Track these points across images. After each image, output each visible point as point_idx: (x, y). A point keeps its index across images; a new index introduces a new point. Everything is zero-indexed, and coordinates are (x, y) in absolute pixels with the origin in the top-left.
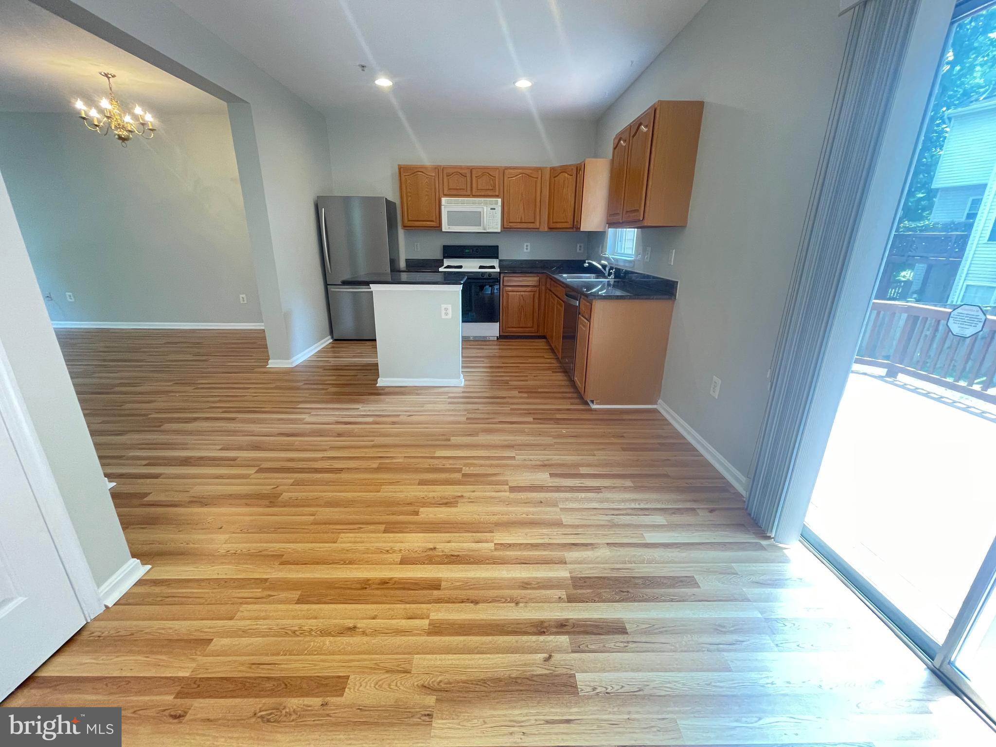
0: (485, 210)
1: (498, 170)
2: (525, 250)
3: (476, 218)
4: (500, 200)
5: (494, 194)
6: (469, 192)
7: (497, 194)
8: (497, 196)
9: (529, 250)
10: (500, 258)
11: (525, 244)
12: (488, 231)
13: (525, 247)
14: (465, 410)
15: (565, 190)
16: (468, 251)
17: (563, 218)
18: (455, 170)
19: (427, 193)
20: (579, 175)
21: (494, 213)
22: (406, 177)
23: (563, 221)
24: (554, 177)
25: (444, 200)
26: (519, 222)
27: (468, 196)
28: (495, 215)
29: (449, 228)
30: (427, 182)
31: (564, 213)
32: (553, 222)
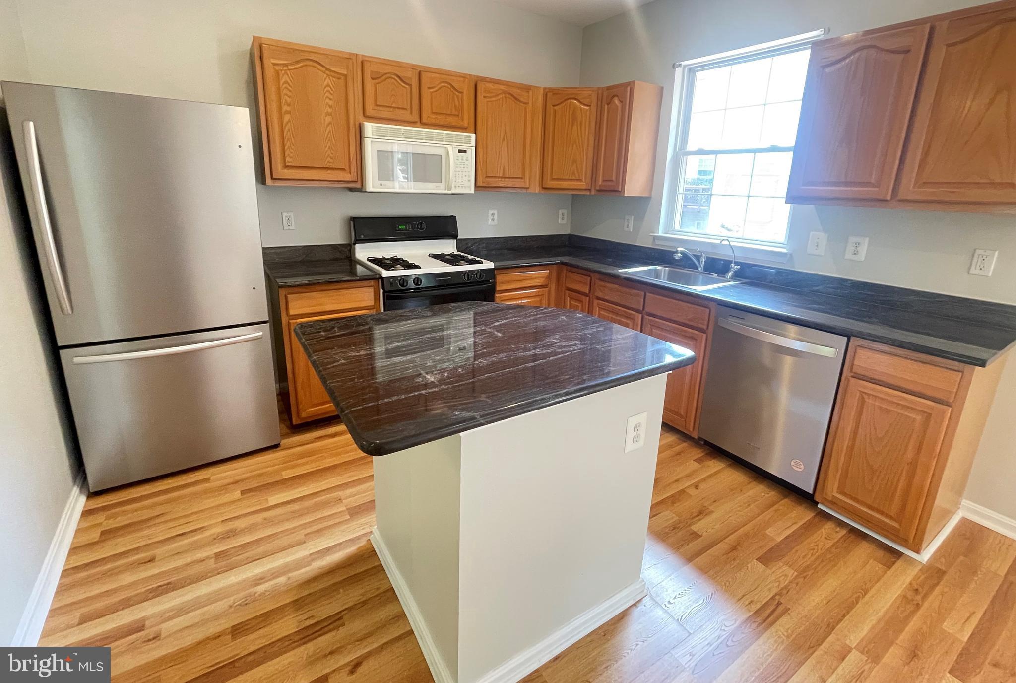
0: (450, 153)
1: (466, 81)
2: (490, 222)
4: (473, 136)
5: (462, 124)
6: (415, 117)
7: (467, 124)
8: (466, 128)
9: (495, 222)
12: (454, 191)
13: (490, 218)
15: (575, 128)
16: (404, 227)
17: (574, 173)
18: (389, 69)
19: (330, 110)
20: (606, 106)
21: (465, 159)
22: (277, 68)
23: (574, 178)
24: (554, 106)
25: (370, 128)
26: (502, 177)
27: (412, 123)
28: (466, 163)
29: (381, 185)
30: (328, 86)
31: (575, 165)
32: (553, 179)
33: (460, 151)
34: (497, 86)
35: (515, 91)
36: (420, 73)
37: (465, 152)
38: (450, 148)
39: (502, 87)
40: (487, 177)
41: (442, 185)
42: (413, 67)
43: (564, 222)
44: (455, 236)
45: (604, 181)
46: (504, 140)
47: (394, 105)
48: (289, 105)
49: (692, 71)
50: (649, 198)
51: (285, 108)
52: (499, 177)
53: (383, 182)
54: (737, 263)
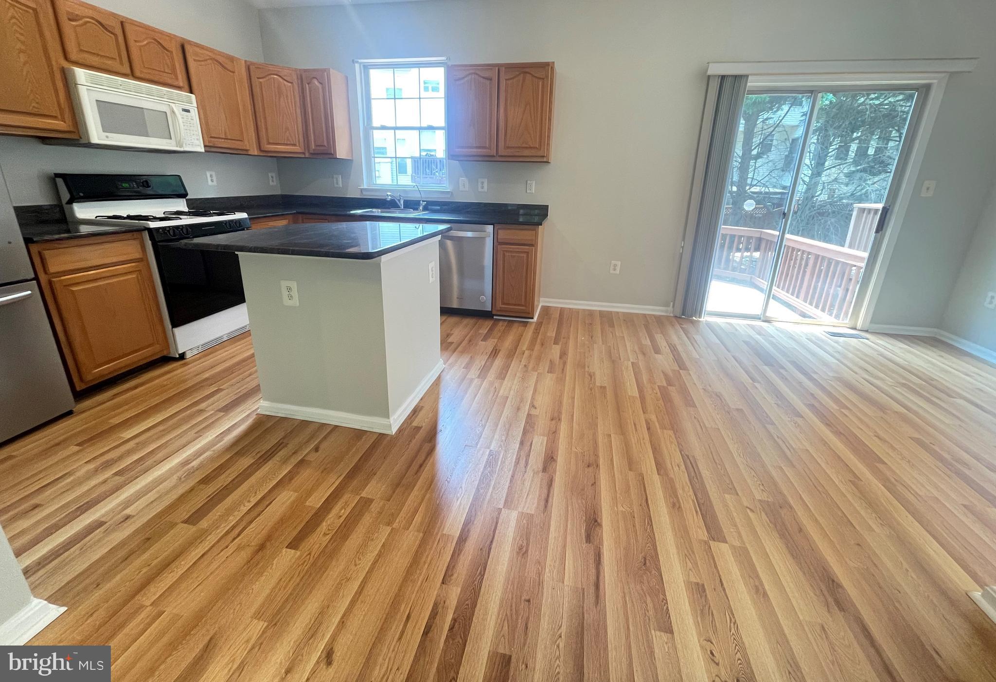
0: (174, 111)
1: (172, 41)
3: (162, 121)
4: (191, 97)
6: (127, 70)
7: (184, 84)
8: (186, 89)
9: (215, 183)
11: (208, 173)
12: (186, 149)
13: (210, 179)
15: (282, 99)
16: (127, 185)
17: (288, 139)
20: (307, 85)
21: (190, 118)
23: (289, 143)
24: (258, 78)
25: (81, 75)
26: (225, 139)
27: (124, 75)
28: (192, 122)
29: (107, 137)
31: (288, 132)
32: (269, 143)
33: (184, 110)
34: (204, 52)
35: (221, 59)
36: (122, 23)
37: (188, 111)
38: (173, 106)
39: (209, 54)
40: (211, 137)
41: (173, 142)
42: (114, 17)
43: (275, 183)
44: (183, 195)
45: (317, 146)
46: (219, 103)
49: (366, 68)
50: (351, 161)
52: (222, 138)
53: (108, 135)
54: (423, 201)
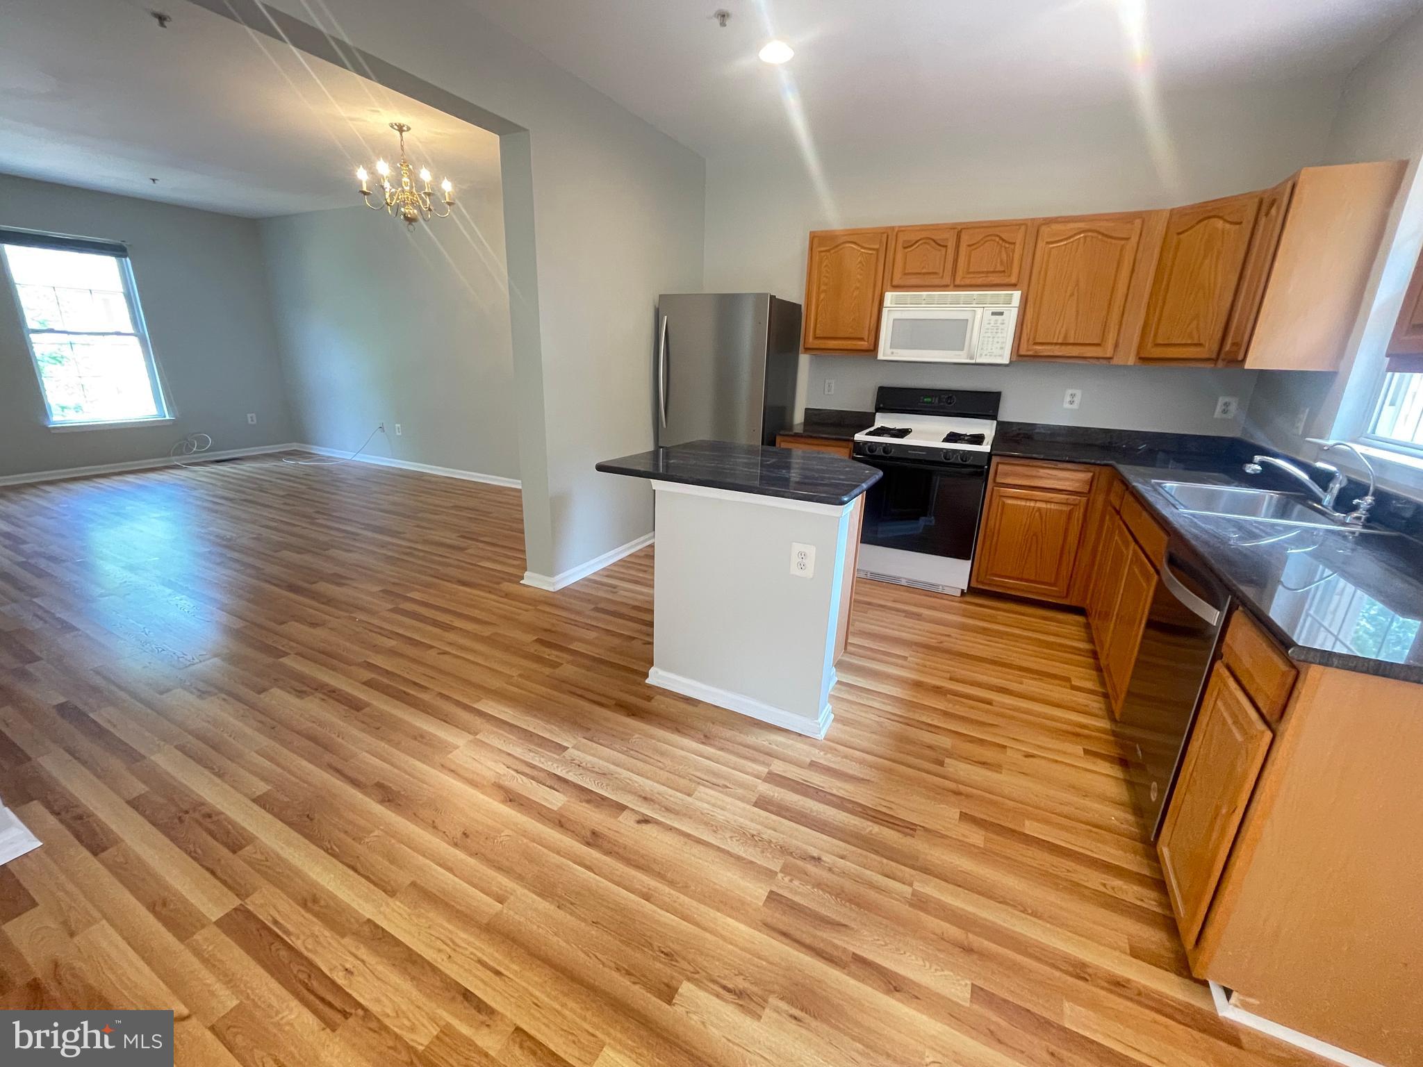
0: (978, 316)
1: (1023, 228)
2: (1067, 405)
3: (957, 331)
4: (1017, 295)
5: (1006, 281)
6: (947, 280)
7: (1013, 280)
8: (1013, 286)
9: (1075, 406)
10: (1000, 418)
11: (1070, 391)
12: (979, 361)
13: (1068, 399)
14: (784, 850)
15: (1207, 260)
16: (929, 400)
17: (1191, 335)
18: (924, 234)
19: (858, 285)
21: (999, 322)
22: (823, 254)
23: (1190, 341)
24: (1179, 234)
25: (889, 297)
26: (1062, 344)
27: (945, 287)
28: (1001, 326)
29: (892, 353)
30: (860, 262)
31: (1194, 323)
32: (1156, 345)
33: (993, 314)
34: (1071, 225)
35: (1103, 226)
36: (959, 231)
37: (1001, 314)
38: (979, 311)
39: (1082, 225)
40: (1036, 344)
41: (965, 352)
42: (952, 227)
44: (994, 417)
45: (1233, 344)
46: (1072, 295)
47: (924, 271)
48: (826, 284)
50: (1334, 374)
51: (823, 287)
52: (1056, 344)
53: (894, 350)
